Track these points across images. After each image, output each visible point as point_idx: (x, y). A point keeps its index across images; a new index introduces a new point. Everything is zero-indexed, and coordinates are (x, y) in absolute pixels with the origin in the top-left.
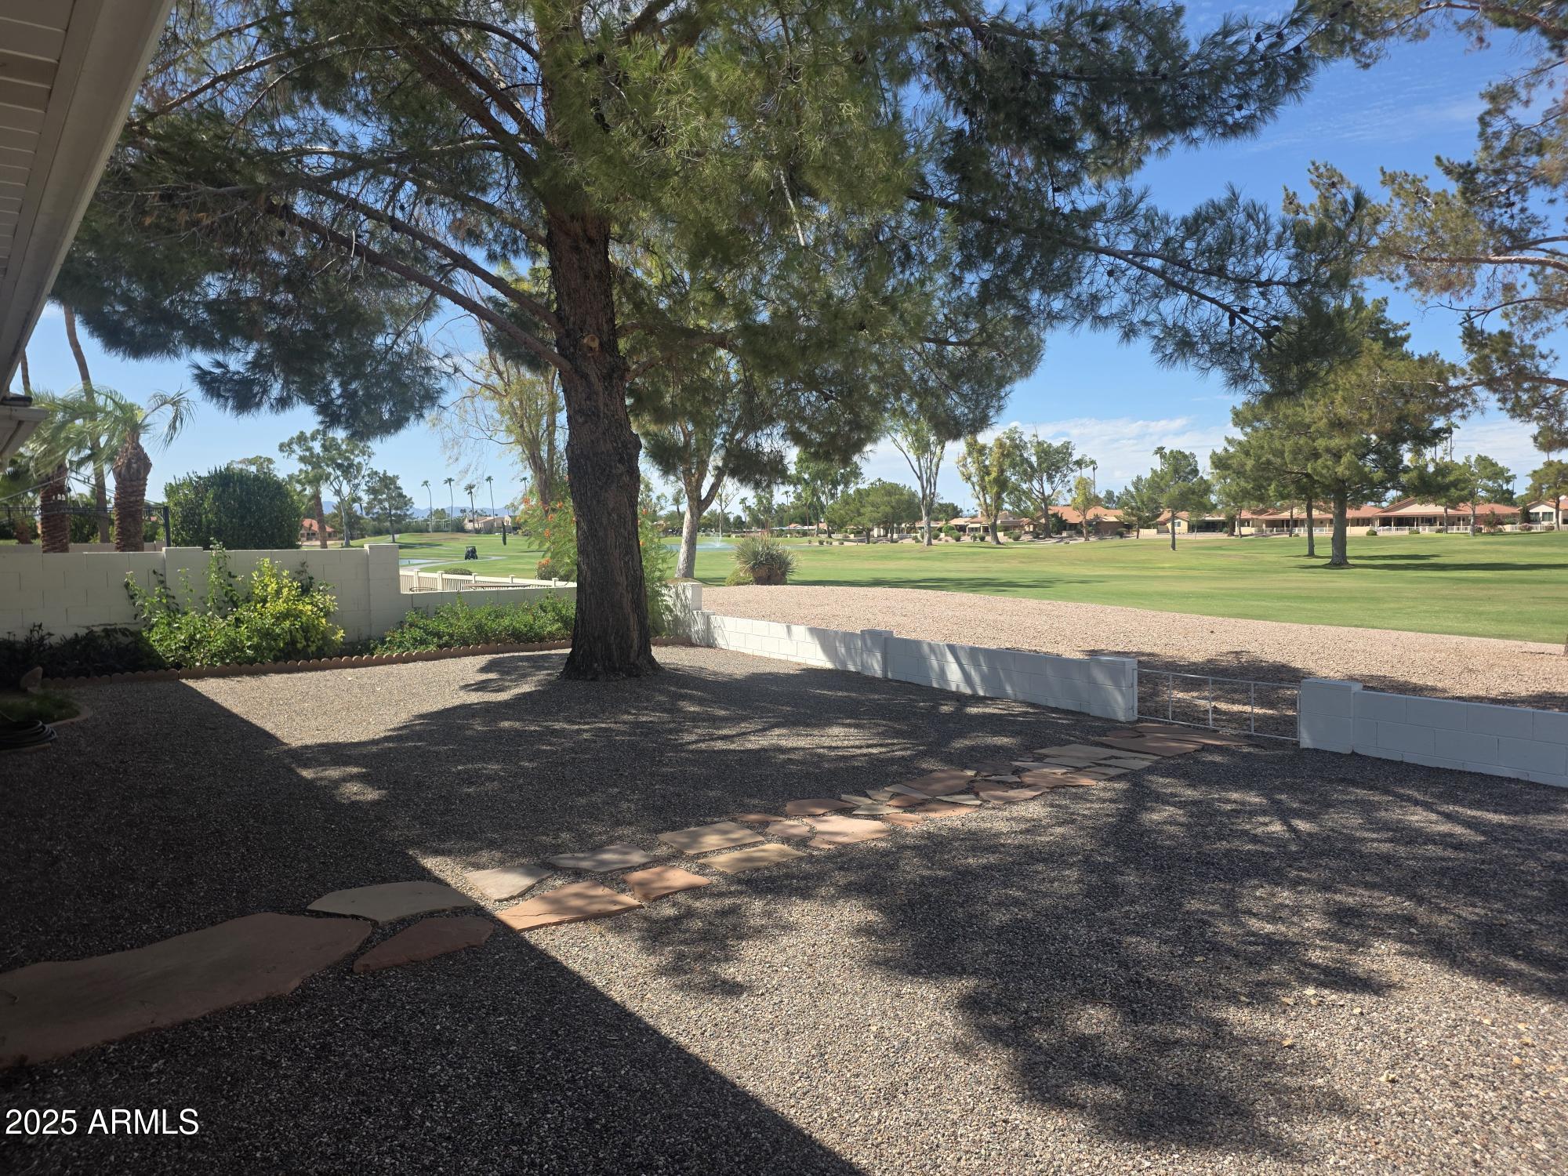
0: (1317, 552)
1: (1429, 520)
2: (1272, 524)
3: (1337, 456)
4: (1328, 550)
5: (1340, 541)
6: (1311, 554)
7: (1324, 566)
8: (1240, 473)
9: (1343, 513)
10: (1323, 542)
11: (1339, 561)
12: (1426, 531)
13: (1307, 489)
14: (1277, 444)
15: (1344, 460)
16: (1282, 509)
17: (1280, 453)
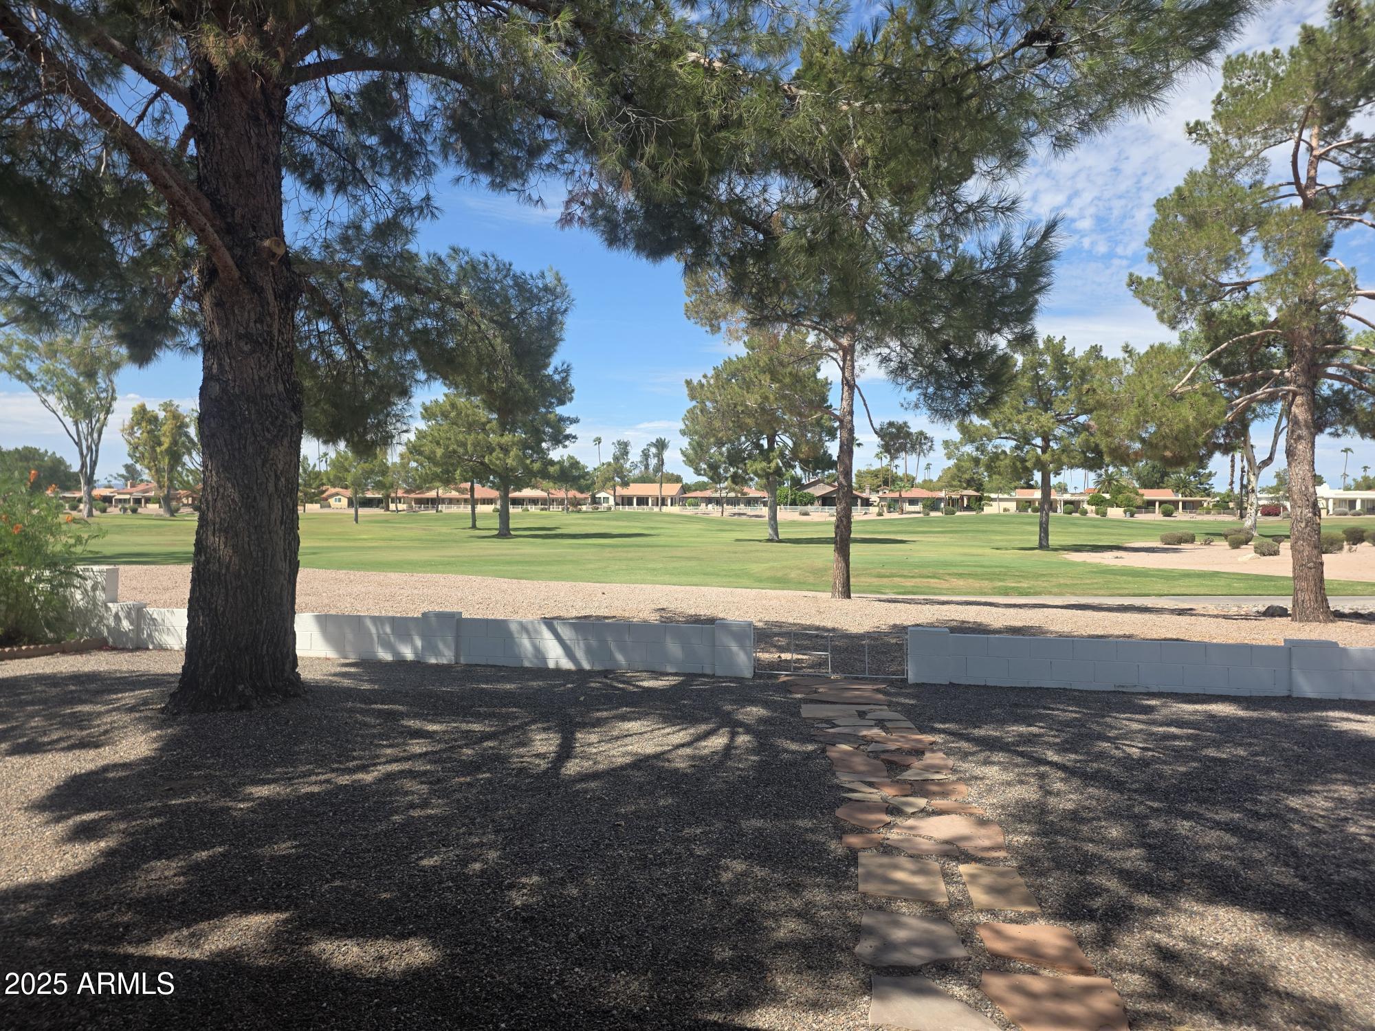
0: (478, 524)
1: (534, 501)
2: (420, 502)
3: (505, 450)
4: (495, 523)
5: (504, 516)
6: (474, 527)
7: (493, 536)
8: (431, 458)
9: (506, 493)
10: (486, 516)
11: (505, 532)
12: (533, 509)
13: (481, 473)
14: (461, 437)
15: (512, 454)
16: (429, 489)
17: (464, 445)
